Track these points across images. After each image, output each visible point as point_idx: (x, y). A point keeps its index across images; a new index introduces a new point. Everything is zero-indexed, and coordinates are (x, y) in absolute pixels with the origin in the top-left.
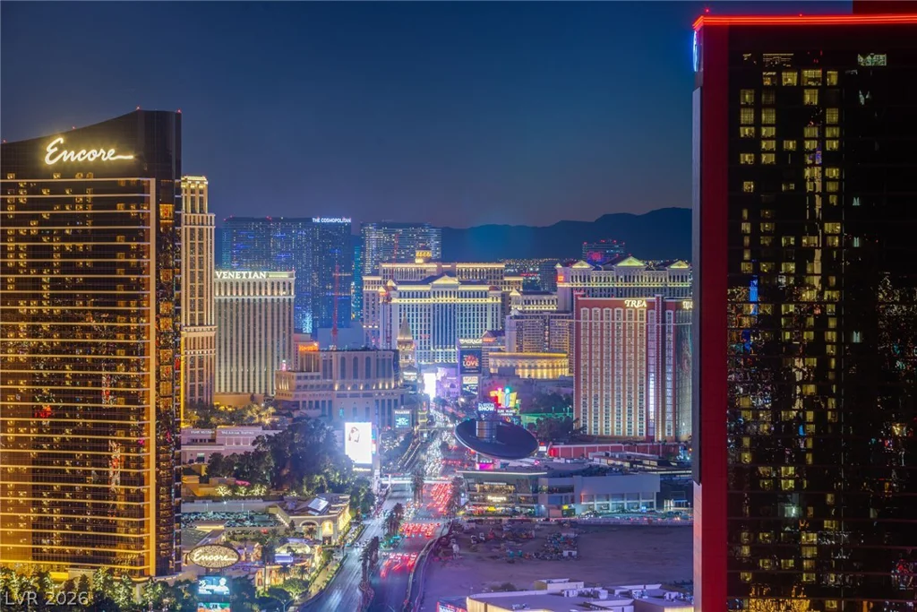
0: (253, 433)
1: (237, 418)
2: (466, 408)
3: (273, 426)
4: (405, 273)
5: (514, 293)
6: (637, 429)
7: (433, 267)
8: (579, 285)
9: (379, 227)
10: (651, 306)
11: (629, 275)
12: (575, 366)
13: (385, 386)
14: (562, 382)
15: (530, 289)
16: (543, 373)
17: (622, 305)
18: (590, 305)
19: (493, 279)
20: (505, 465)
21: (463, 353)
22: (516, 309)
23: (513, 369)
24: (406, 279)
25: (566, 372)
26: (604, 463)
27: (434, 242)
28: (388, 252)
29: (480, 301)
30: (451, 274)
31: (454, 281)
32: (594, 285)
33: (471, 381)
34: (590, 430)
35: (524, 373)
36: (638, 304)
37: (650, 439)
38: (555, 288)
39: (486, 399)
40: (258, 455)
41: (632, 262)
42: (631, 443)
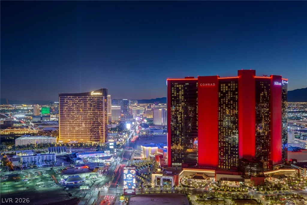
0: (116, 125)
1: (114, 123)
2: (141, 122)
3: (118, 124)
4: (133, 106)
5: (146, 108)
6: (160, 124)
7: (137, 105)
8: (154, 107)
9: (131, 100)
10: (162, 110)
11: (160, 106)
12: (153, 116)
13: (131, 119)
14: (152, 118)
15: (148, 107)
16: (150, 117)
17: (159, 110)
18: (155, 110)
19: (144, 106)
20: (145, 129)
21: (140, 115)
22: (146, 110)
23: (146, 117)
24: (134, 106)
25: (152, 117)
26: (157, 128)
27: (137, 102)
28: (131, 103)
29: (142, 109)
30: (139, 106)
31: (139, 107)
32: (155, 107)
33: (141, 118)
34: (155, 124)
35: (147, 117)
36: (160, 110)
37: (162, 125)
38: (151, 107)
39: (143, 121)
40: (117, 128)
41: (160, 104)
42: (160, 126)
